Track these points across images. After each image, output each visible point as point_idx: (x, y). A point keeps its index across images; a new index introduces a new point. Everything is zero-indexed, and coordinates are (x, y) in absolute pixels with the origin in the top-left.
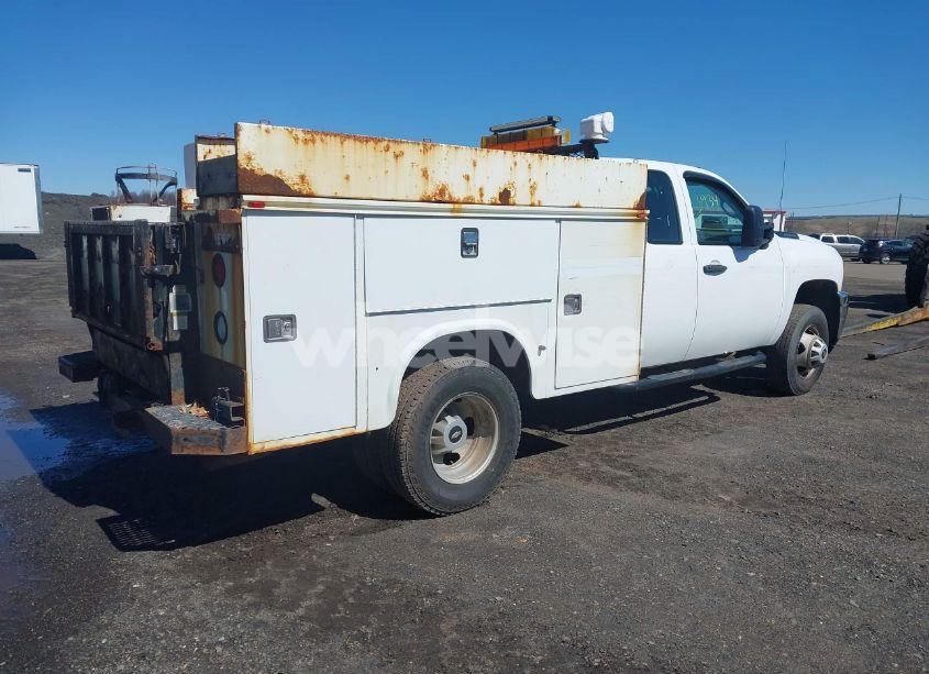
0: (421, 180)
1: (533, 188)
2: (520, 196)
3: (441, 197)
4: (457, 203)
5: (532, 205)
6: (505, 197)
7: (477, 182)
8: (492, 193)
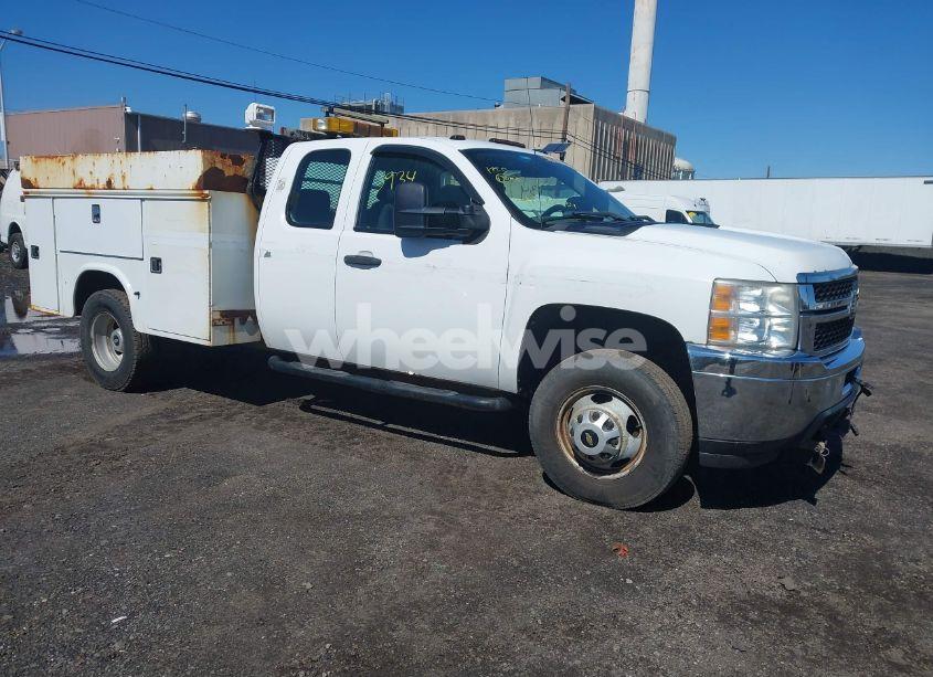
0: (72, 176)
1: (124, 177)
2: (117, 183)
3: (80, 186)
4: (88, 189)
5: (124, 189)
6: (109, 184)
7: (96, 175)
8: (103, 183)
